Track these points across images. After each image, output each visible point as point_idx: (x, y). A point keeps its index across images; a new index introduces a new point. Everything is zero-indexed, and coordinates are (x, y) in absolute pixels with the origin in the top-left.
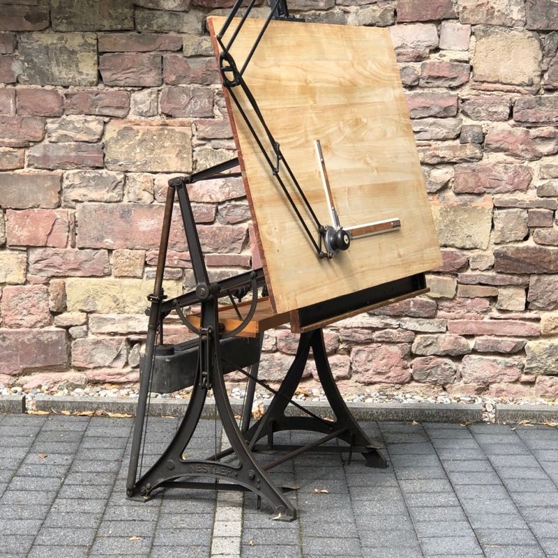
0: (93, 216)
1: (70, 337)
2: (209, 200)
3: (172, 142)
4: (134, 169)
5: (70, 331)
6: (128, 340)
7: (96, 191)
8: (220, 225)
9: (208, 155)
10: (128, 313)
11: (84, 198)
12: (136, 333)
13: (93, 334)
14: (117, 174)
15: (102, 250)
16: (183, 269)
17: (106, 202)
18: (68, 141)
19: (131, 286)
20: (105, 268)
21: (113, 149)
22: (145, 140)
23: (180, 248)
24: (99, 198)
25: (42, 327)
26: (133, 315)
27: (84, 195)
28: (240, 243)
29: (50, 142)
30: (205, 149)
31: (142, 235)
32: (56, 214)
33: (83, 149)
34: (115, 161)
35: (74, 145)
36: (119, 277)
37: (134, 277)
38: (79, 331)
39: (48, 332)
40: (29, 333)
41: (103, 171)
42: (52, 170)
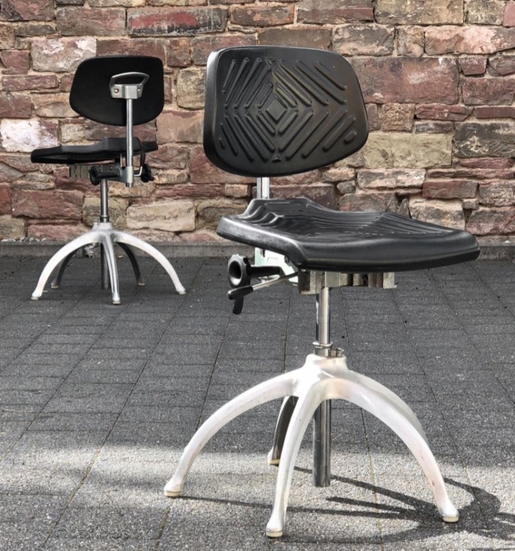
0: (362, 71)
1: (338, 193)
2: (480, 51)
4: (404, 22)
5: (338, 186)
6: (396, 194)
7: (366, 45)
8: (491, 77)
10: (397, 167)
11: (353, 53)
12: (404, 188)
13: (361, 189)
14: (388, 27)
15: (371, 105)
16: (453, 121)
17: (376, 55)
19: (401, 141)
20: (374, 122)
23: (450, 101)
24: (368, 52)
25: (311, 183)
26: (402, 170)
27: (354, 49)
28: (511, 95)
31: (412, 88)
34: (386, 14)
36: (389, 131)
37: (404, 131)
38: (347, 186)
39: (316, 188)
40: (297, 189)
41: (373, 25)
42: (322, 24)
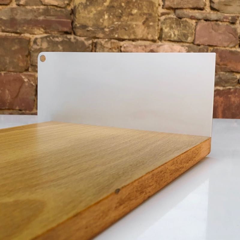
3: (139, 9)
9: (173, 23)
18: (36, 5)
21: (82, 15)
22: (113, 7)
29: (18, 5)
30: (170, 18)
32: (23, 77)
33: (52, 13)
35: (43, 9)
